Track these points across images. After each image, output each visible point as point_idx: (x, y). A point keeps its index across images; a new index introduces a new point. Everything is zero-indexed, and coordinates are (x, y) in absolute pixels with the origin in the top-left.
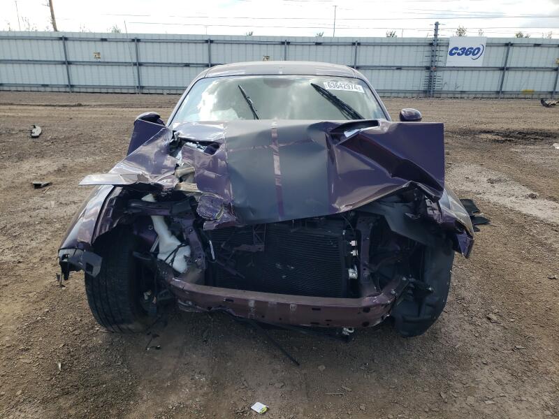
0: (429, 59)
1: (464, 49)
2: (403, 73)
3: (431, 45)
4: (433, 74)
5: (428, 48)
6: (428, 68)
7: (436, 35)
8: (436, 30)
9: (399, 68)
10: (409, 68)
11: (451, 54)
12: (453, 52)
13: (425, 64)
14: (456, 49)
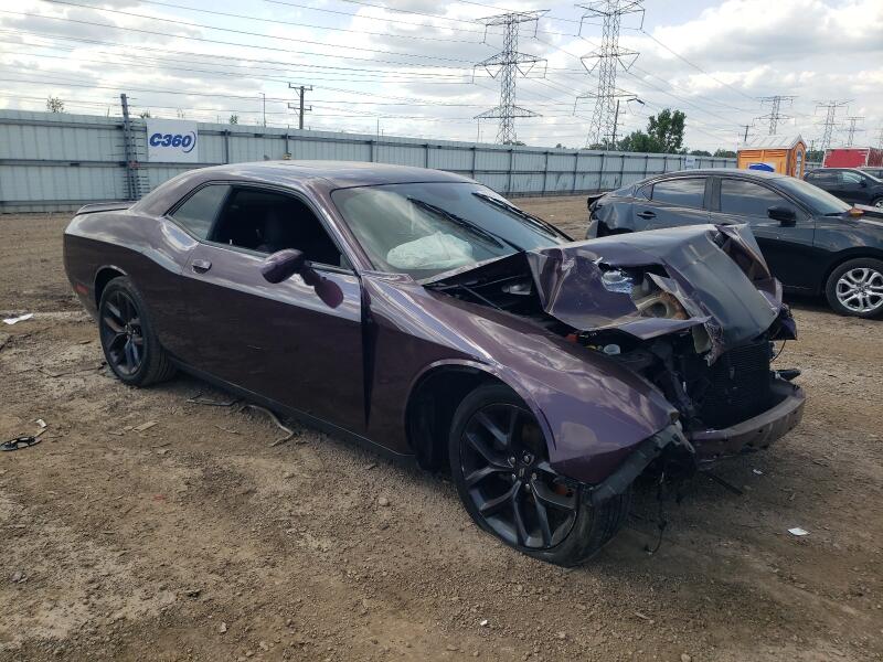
0: (122, 150)
1: (170, 136)
2: (84, 172)
3: (120, 128)
4: (134, 173)
5: (116, 134)
6: (123, 164)
7: (126, 114)
8: (125, 106)
9: (75, 164)
10: (91, 164)
11: (154, 144)
12: (156, 140)
13: (117, 159)
14: (159, 136)
